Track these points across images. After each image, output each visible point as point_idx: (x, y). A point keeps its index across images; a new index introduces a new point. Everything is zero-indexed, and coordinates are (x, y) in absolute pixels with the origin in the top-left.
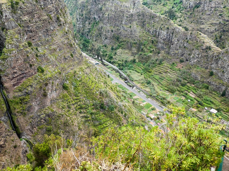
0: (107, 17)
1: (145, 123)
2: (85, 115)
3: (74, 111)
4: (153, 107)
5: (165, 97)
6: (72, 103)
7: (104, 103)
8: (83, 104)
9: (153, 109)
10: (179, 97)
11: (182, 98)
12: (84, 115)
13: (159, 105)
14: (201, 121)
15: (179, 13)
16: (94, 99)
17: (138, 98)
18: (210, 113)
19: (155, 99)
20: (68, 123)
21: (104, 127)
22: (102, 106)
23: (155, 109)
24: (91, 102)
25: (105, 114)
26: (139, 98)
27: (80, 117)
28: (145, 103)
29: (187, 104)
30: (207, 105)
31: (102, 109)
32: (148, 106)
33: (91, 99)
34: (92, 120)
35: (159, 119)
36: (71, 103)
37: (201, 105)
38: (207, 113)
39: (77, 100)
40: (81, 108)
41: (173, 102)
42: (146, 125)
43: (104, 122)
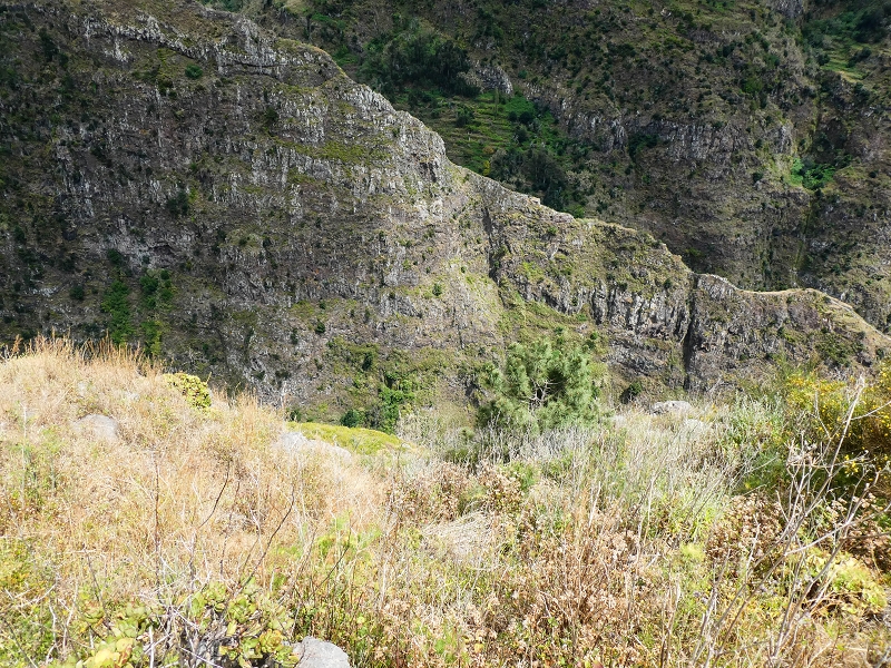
0: (261, 257)
15: (574, 170)
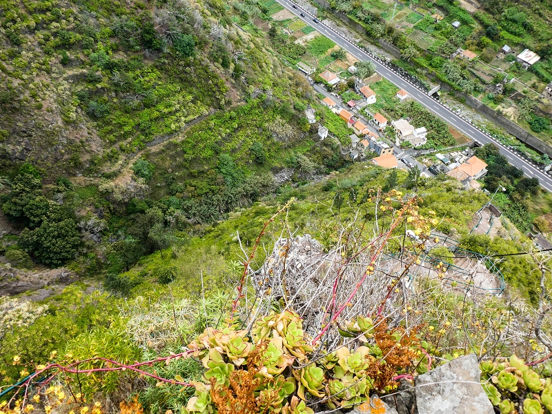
1: (306, 102)
2: (84, 70)
3: (36, 56)
4: (337, 48)
5: (380, 12)
6: (25, 24)
7: (152, 26)
8: (73, 29)
9: (337, 56)
10: (426, 14)
11: (434, 16)
12: (81, 71)
13: (358, 41)
14: (484, 92)
16: (113, 11)
17: (288, 20)
18: (517, 64)
19: (345, 21)
20: (19, 101)
21: (163, 117)
22: (148, 37)
23: (345, 57)
24: (102, 20)
25: (161, 68)
26: (292, 17)
27: (66, 79)
28: (310, 37)
29: (447, 35)
30: (512, 37)
31: (149, 48)
32: (320, 46)
33: (101, 11)
34: (116, 91)
35: (354, 88)
36: (21, 25)
37: (492, 39)
38: (506, 66)
39: (43, 11)
40: (66, 45)
41: (403, 30)
42: (309, 108)
43: (161, 98)
